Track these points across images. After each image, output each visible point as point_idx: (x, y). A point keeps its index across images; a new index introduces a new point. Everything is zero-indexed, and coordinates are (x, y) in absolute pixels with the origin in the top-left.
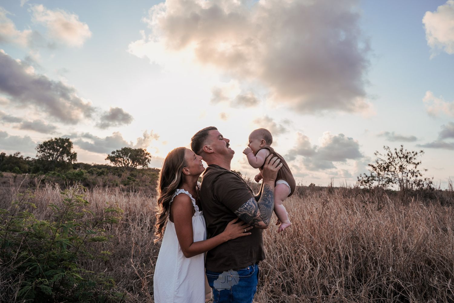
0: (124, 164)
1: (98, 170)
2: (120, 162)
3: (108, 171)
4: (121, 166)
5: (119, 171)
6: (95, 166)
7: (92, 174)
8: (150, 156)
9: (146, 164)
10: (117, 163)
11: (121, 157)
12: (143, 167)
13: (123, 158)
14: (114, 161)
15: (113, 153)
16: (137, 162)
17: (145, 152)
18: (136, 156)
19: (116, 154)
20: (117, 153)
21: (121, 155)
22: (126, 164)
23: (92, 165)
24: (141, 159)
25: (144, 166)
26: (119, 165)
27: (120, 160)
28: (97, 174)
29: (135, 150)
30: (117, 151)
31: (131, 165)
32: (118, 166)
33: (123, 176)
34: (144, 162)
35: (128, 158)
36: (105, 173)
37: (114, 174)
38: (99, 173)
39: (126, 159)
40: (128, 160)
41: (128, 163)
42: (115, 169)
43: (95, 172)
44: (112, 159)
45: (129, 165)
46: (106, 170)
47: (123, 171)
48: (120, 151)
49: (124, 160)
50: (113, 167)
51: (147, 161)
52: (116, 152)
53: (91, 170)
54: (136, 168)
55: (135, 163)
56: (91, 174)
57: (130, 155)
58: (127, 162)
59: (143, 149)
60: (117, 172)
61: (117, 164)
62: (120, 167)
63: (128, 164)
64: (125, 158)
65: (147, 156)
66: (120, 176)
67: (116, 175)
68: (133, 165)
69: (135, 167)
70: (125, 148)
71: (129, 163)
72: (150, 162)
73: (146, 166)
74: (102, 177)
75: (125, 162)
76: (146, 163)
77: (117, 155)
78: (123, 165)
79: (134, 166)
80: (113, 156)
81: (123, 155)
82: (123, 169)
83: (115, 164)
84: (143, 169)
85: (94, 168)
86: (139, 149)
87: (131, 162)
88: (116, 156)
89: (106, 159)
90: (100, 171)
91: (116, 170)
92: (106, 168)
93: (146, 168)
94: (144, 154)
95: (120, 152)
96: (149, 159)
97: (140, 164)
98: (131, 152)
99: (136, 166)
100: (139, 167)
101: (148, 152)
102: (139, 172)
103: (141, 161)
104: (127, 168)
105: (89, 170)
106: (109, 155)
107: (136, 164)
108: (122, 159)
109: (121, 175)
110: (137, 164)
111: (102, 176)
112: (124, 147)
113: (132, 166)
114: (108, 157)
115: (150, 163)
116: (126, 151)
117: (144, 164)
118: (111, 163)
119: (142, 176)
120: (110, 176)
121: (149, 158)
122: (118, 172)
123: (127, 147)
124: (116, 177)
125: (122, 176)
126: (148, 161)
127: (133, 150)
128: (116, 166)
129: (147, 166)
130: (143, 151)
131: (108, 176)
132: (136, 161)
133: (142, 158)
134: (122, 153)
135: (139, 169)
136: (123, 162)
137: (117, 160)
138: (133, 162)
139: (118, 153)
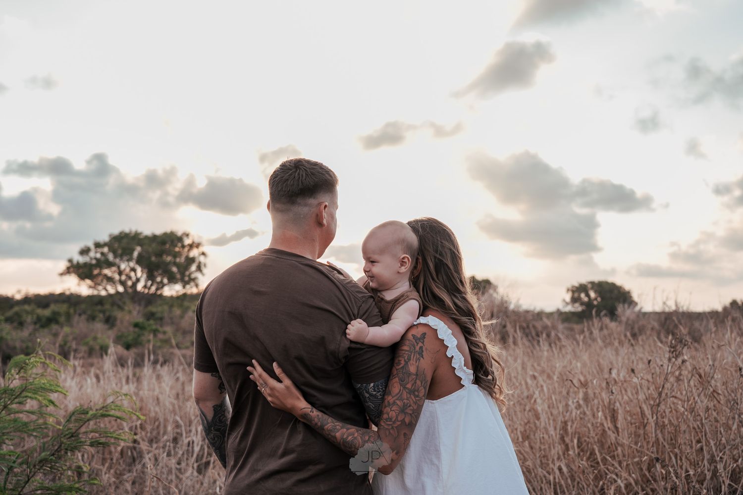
0: (123, 283)
1: (40, 311)
2: (110, 280)
3: (72, 311)
4: (111, 290)
5: (107, 306)
6: (27, 300)
7: (21, 324)
8: (203, 254)
9: (194, 280)
10: (99, 284)
11: (110, 265)
12: (184, 287)
13: (119, 267)
14: (89, 279)
15: (84, 252)
16: (163, 275)
17: (187, 242)
18: (160, 255)
19: (92, 254)
20: (96, 252)
21: (111, 257)
22: (130, 283)
23: (18, 297)
24: (175, 264)
25: (185, 284)
26: (106, 290)
27: (107, 272)
28: (35, 323)
29: (155, 237)
30: (98, 245)
31: (145, 287)
32: (103, 293)
33: (122, 322)
34: (187, 273)
35: (132, 264)
36: (62, 319)
37: (92, 318)
38: (44, 320)
39: (128, 270)
40: (133, 270)
41: (134, 279)
42: (95, 301)
43: (29, 319)
44: (82, 271)
45: (140, 287)
46: (63, 308)
47: (121, 308)
48: (105, 244)
49: (120, 273)
50: (89, 296)
51: (193, 268)
52: (92, 247)
53: (17, 314)
54: (161, 296)
55: (159, 279)
56: (15, 324)
57: (140, 255)
58: (130, 278)
59: (179, 234)
60: (100, 311)
61: (100, 288)
62: (110, 296)
63: (134, 285)
64: (123, 266)
65: (194, 253)
66: (110, 321)
67: (97, 319)
68: (151, 285)
69: (157, 289)
70: (121, 233)
71: (138, 280)
72: (205, 270)
73: (192, 284)
74: (54, 331)
75: (123, 278)
76: (193, 276)
77: (96, 259)
78: (121, 289)
79: (153, 288)
80: (85, 264)
81: (115, 257)
82: (120, 300)
83: (94, 288)
84: (185, 295)
85: (27, 307)
86: (165, 234)
87: (145, 276)
88: (94, 262)
89: (62, 274)
90: (47, 313)
91: (99, 307)
92: (64, 302)
93: (194, 291)
94: (183, 247)
95: (106, 250)
96: (200, 263)
97: (172, 280)
98: (141, 245)
99: (162, 287)
100: (171, 290)
101: (197, 241)
102: (171, 306)
103: (175, 269)
104: (134, 296)
105: (10, 313)
106: (70, 261)
107: (161, 282)
108: (114, 269)
109: (115, 319)
110: (165, 281)
111: (54, 327)
112: (116, 232)
113: (149, 289)
114: (68, 268)
115: (203, 274)
116: (125, 241)
117: (187, 280)
118: (79, 285)
119: (182, 317)
120: (80, 324)
121: (202, 259)
122: (104, 312)
123: (127, 230)
124: (99, 326)
125: (118, 322)
126: (199, 268)
127: (146, 237)
128: (95, 293)
129: (197, 286)
130: (180, 239)
131: (71, 326)
132: (160, 272)
133: (178, 260)
134: (114, 252)
135: (172, 297)
136: (117, 277)
137: (99, 274)
138: (151, 277)
139: (99, 250)
